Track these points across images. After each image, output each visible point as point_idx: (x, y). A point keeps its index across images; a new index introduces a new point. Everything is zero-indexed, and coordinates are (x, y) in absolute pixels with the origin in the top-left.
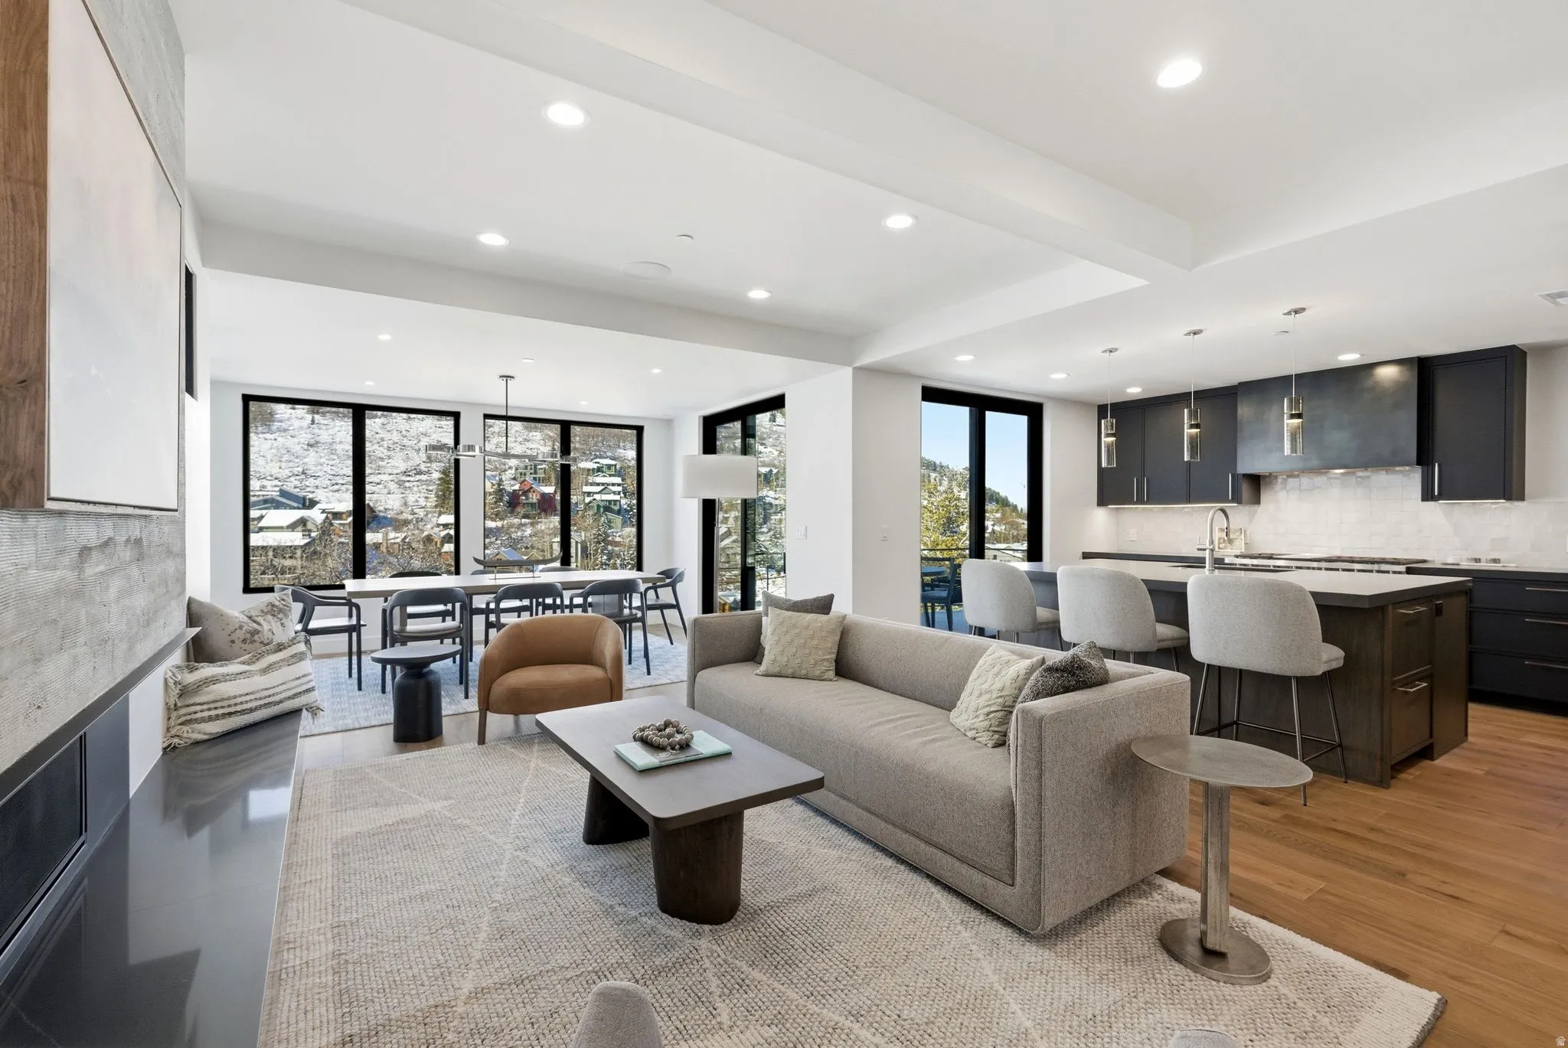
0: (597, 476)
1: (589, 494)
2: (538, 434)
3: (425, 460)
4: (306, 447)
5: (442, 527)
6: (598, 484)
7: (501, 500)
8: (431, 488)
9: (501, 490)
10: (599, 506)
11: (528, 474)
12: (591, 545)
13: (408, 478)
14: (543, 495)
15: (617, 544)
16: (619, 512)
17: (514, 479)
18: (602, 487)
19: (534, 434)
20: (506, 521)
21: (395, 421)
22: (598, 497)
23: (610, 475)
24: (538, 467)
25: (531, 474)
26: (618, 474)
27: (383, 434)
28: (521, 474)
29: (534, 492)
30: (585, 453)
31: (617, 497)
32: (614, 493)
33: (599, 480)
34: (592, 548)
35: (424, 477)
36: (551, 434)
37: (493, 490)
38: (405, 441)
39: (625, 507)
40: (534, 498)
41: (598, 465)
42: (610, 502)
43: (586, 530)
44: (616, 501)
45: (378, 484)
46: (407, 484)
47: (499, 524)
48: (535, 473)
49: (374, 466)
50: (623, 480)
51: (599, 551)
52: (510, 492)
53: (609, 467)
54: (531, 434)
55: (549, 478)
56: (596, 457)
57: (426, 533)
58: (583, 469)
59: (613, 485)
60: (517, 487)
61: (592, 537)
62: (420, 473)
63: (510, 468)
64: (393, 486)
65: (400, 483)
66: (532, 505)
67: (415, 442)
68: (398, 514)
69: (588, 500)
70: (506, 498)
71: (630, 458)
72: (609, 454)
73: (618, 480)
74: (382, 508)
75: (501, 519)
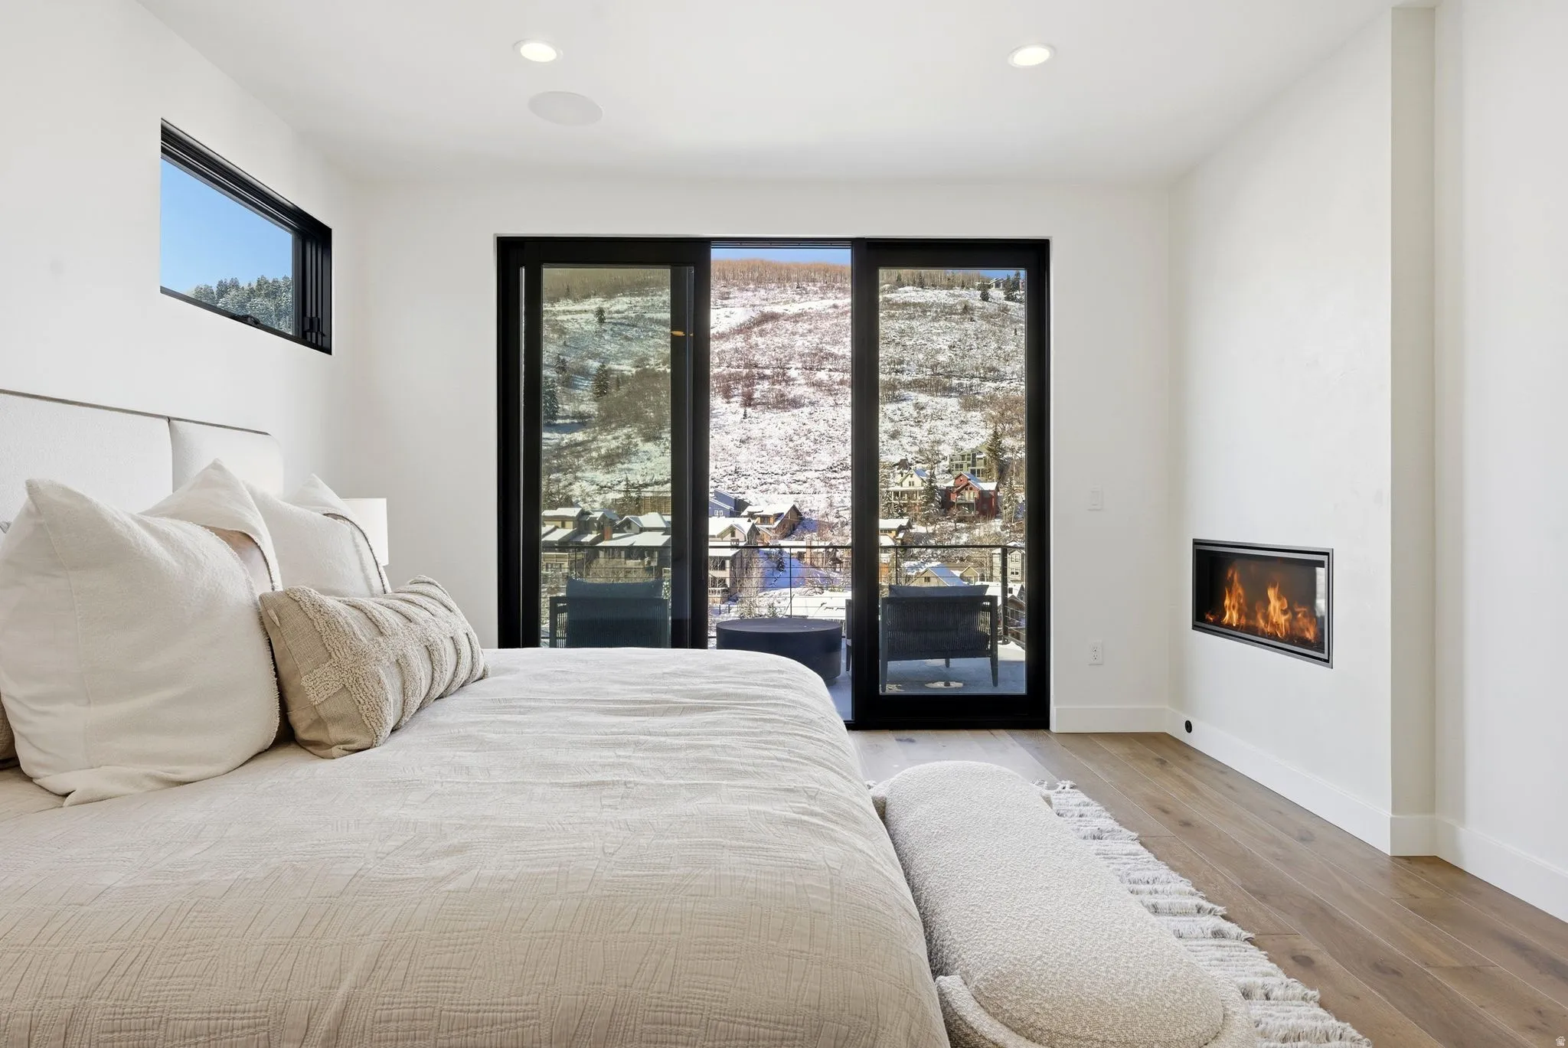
2: (978, 414)
4: (738, 443)
7: (932, 499)
9: (932, 488)
11: (965, 465)
13: (835, 475)
14: (982, 493)
19: (974, 413)
20: (938, 526)
21: (822, 408)
24: (977, 456)
25: (969, 465)
27: (811, 425)
28: (957, 466)
29: (971, 489)
36: (994, 414)
37: (923, 488)
38: (832, 432)
40: (970, 496)
45: (805, 482)
46: (833, 482)
47: (930, 529)
48: (974, 464)
49: (801, 462)
52: (942, 490)
54: (969, 415)
55: (990, 470)
60: (951, 484)
62: (847, 468)
63: (945, 458)
64: (819, 484)
65: (826, 481)
66: (969, 505)
67: (841, 433)
68: (823, 517)
70: (939, 498)
74: (806, 510)
75: (933, 523)
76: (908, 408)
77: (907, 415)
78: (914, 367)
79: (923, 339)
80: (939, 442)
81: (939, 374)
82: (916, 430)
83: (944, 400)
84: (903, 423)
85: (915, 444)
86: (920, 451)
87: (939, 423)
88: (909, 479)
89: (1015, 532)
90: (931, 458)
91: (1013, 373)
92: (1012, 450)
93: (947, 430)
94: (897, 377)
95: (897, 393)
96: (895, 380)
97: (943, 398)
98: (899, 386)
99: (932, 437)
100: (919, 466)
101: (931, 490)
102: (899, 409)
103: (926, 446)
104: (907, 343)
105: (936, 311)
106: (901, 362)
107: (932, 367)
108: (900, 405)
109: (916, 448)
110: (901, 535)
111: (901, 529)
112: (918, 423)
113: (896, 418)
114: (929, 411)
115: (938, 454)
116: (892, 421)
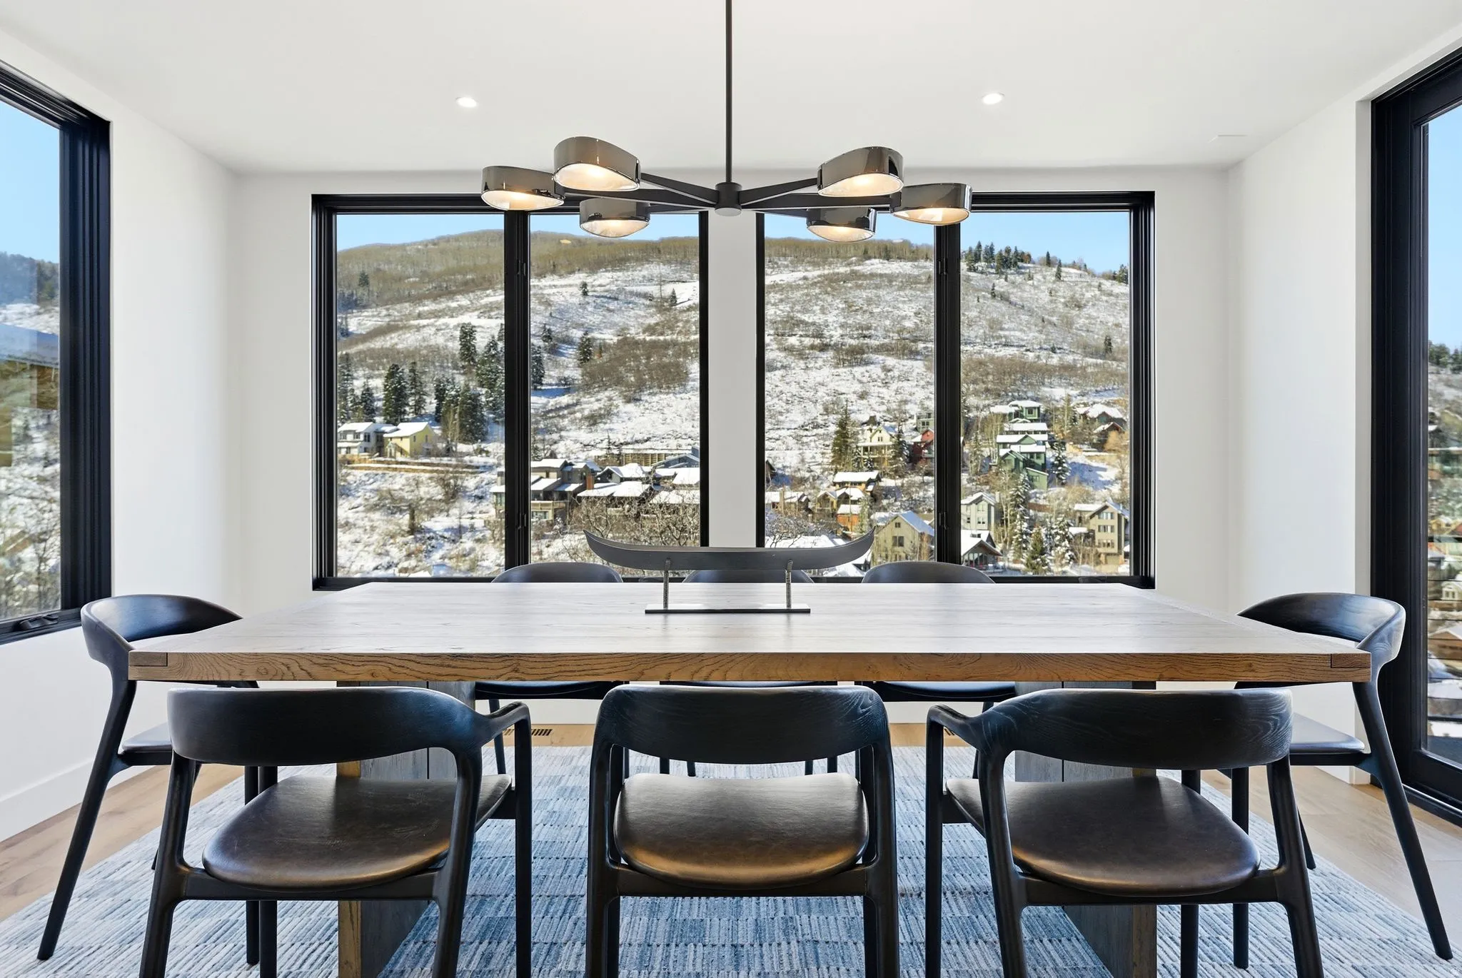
0: (1015, 422)
1: (1005, 445)
3: (822, 411)
5: (838, 486)
6: (1016, 433)
7: (900, 454)
8: (827, 443)
9: (900, 443)
10: (1017, 460)
12: (1007, 508)
13: (806, 433)
15: (1040, 508)
16: (1043, 468)
17: (916, 429)
18: (1020, 437)
20: (906, 479)
21: (793, 371)
22: (1015, 448)
23: (1032, 421)
26: (1042, 418)
27: (782, 387)
28: (923, 424)
30: (999, 395)
31: (1041, 449)
32: (1037, 443)
33: (1017, 427)
34: (1008, 512)
35: (821, 431)
37: (891, 443)
38: (803, 393)
39: (1052, 460)
41: (1017, 408)
42: (1032, 454)
43: (1001, 489)
44: (1039, 454)
45: (777, 440)
46: (805, 439)
47: (899, 482)
49: (774, 421)
50: (1048, 426)
51: (1018, 516)
52: (909, 445)
53: (1030, 410)
56: (1014, 398)
57: (822, 493)
58: (997, 415)
59: (1036, 432)
60: (918, 439)
61: (1009, 499)
62: (817, 426)
63: (911, 417)
64: (791, 442)
65: (798, 438)
67: (812, 394)
68: (795, 471)
69: (1003, 452)
70: (906, 452)
71: (1057, 398)
72: (1030, 394)
73: (1043, 426)
74: (780, 466)
75: (901, 477)
76: (875, 371)
77: (875, 376)
78: (880, 333)
79: (889, 306)
80: (906, 402)
81: (904, 339)
82: (884, 390)
83: (909, 363)
84: (871, 384)
85: (883, 403)
86: (888, 411)
87: (905, 384)
88: (878, 434)
89: (980, 484)
90: (899, 417)
91: (976, 337)
92: (977, 408)
93: (914, 390)
94: (865, 342)
95: (865, 356)
96: (863, 344)
97: (909, 361)
98: (866, 350)
99: (899, 397)
100: (887, 424)
101: (899, 445)
102: (867, 371)
103: (894, 406)
104: (874, 311)
105: (902, 282)
106: (869, 328)
107: (898, 332)
108: (868, 368)
109: (884, 408)
110: (870, 488)
111: (870, 482)
112: (886, 384)
113: (865, 380)
114: (896, 373)
115: (905, 413)
116: (860, 382)
